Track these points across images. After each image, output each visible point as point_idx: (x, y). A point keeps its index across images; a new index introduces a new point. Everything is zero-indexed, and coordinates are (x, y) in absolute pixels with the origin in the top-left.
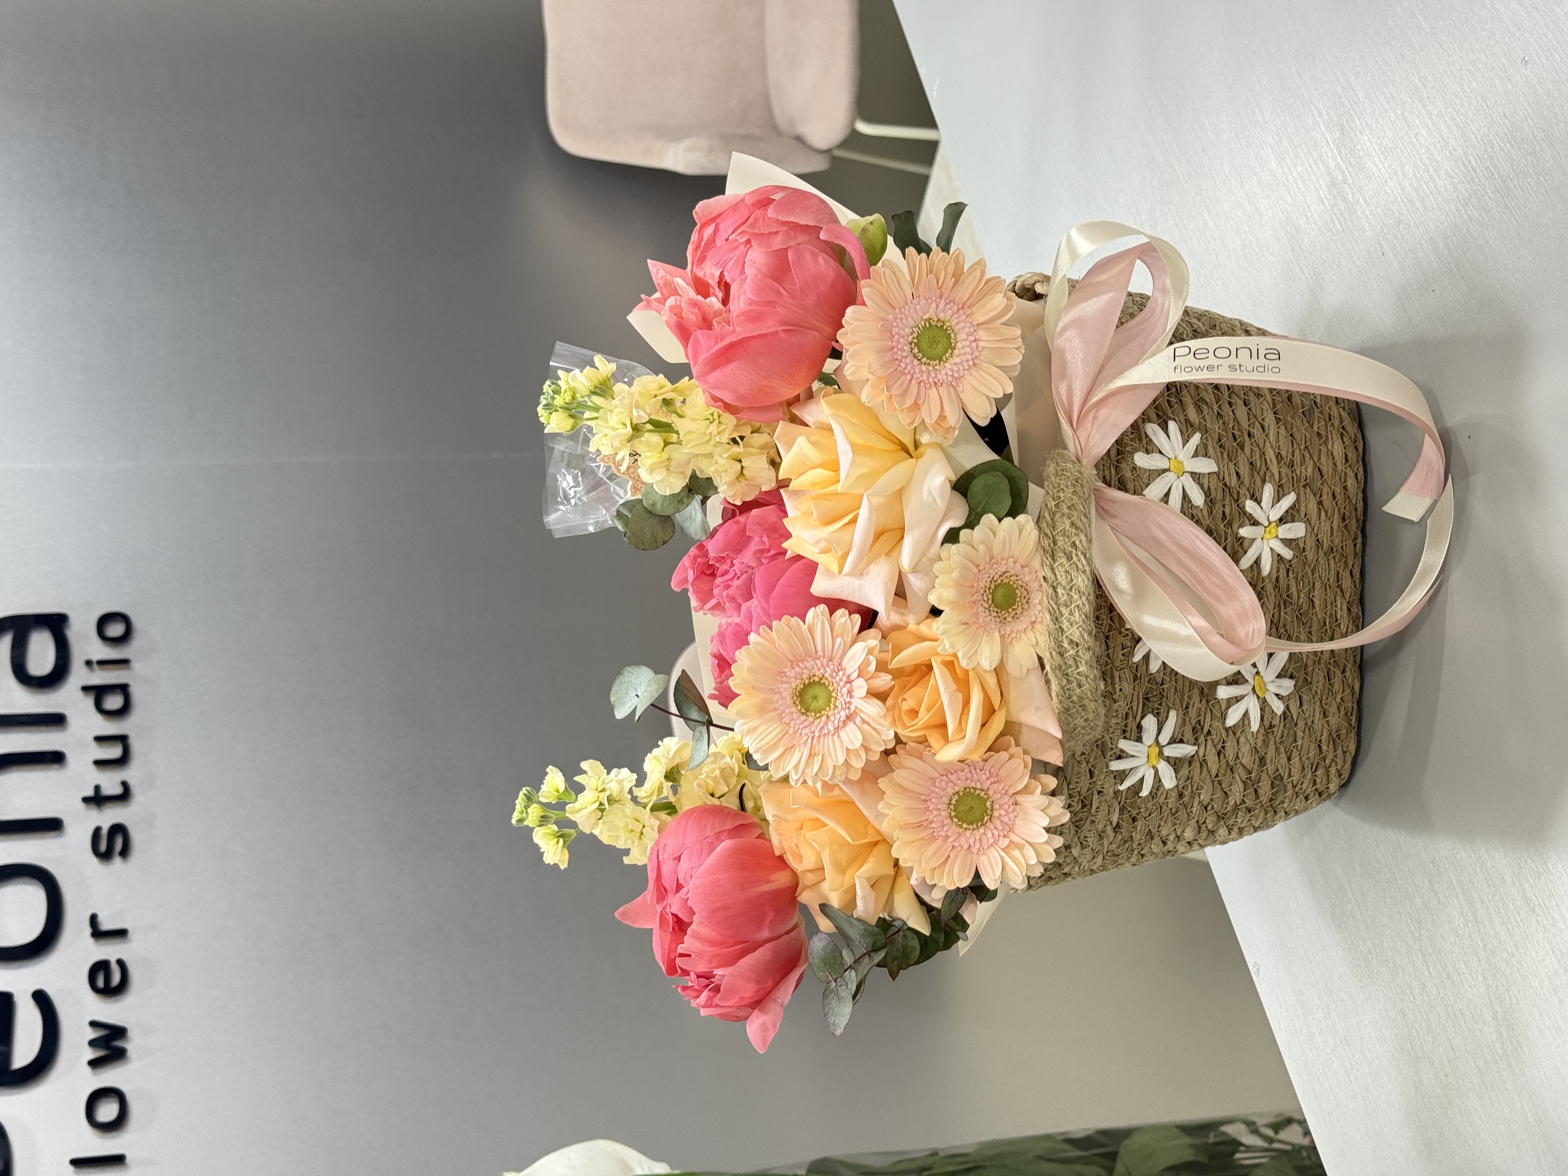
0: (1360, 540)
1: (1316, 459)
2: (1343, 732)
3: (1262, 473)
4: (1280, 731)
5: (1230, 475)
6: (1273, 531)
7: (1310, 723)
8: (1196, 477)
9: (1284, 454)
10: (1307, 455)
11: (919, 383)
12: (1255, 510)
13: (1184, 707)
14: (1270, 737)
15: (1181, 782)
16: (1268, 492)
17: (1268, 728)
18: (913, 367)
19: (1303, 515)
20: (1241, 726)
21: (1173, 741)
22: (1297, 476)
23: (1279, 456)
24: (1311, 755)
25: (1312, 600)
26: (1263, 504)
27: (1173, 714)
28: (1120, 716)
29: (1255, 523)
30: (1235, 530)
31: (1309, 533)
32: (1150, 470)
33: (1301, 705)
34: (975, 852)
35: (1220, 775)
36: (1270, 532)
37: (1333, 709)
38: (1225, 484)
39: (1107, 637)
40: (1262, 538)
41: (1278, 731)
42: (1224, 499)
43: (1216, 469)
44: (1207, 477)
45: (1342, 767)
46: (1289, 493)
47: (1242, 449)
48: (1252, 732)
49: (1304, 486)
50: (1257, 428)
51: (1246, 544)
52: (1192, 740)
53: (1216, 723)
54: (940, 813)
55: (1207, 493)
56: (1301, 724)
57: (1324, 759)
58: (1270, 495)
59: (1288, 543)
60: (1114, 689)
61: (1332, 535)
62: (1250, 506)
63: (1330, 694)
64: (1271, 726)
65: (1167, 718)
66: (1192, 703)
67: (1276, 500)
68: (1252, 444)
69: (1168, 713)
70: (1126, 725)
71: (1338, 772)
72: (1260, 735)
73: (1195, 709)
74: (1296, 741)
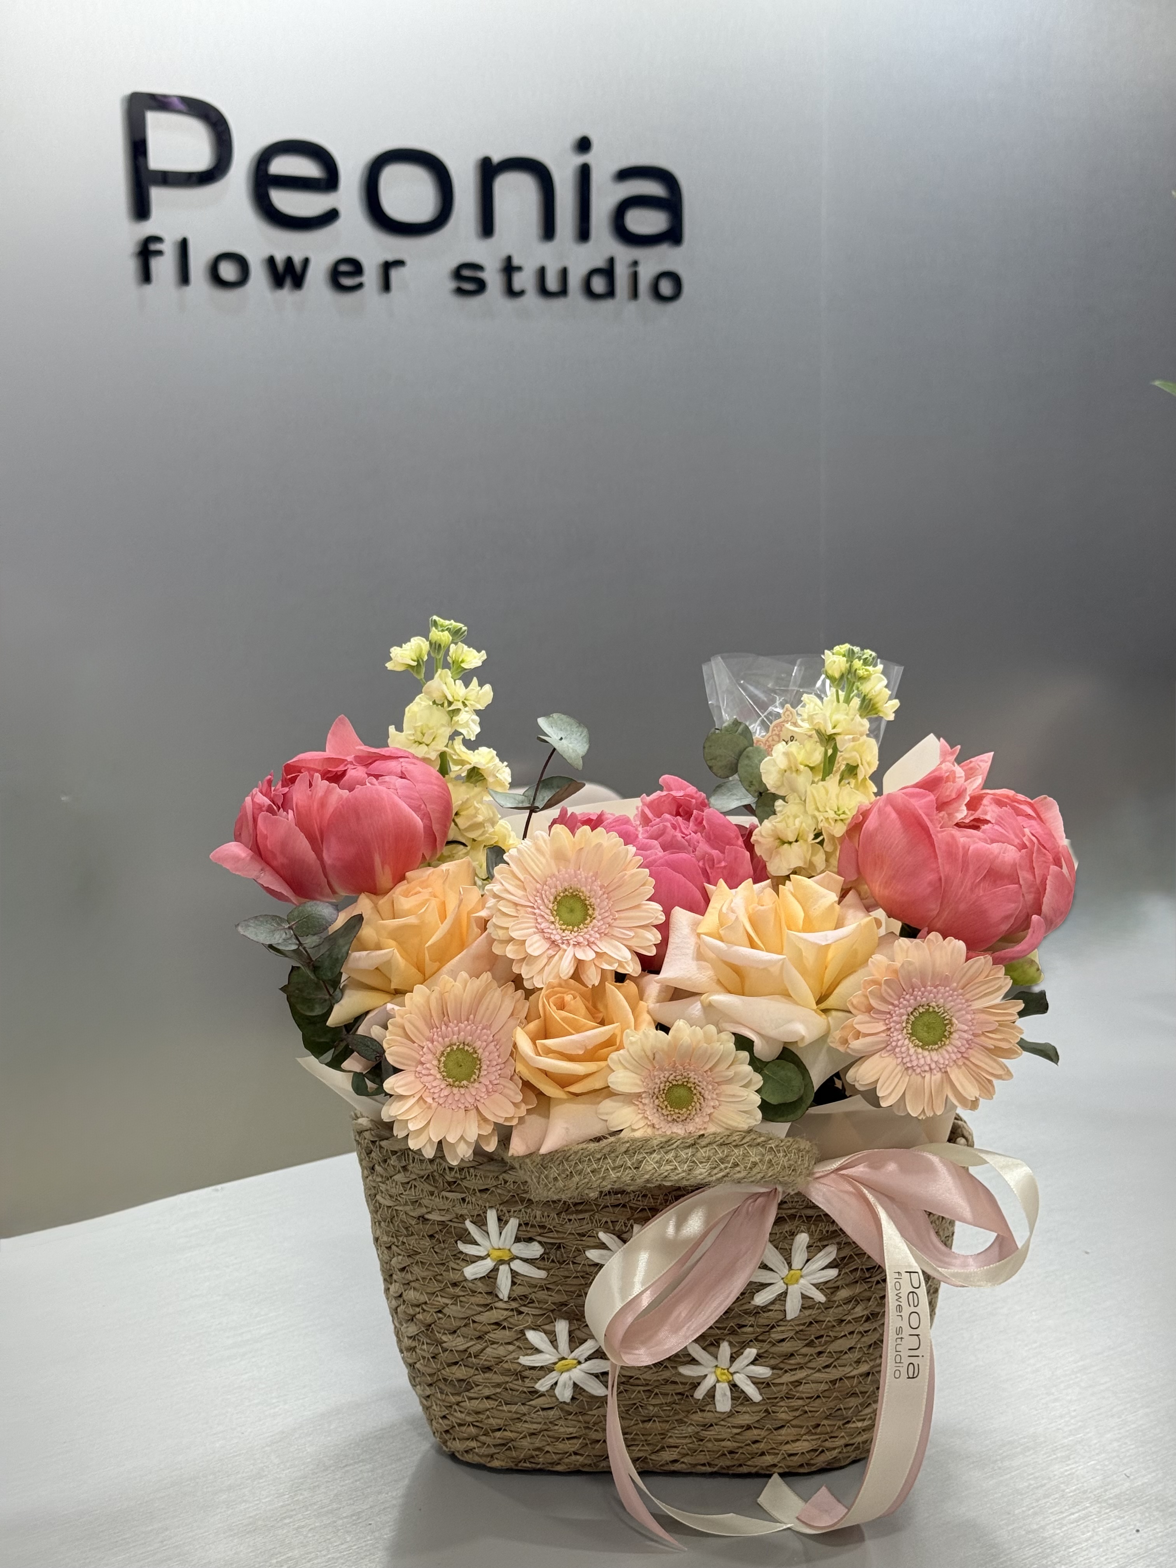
0: (708, 1469)
1: (793, 1423)
2: (514, 1454)
3: (782, 1366)
4: (517, 1387)
5: (783, 1332)
6: (724, 1377)
7: (524, 1419)
8: (782, 1297)
9: (801, 1388)
10: (797, 1413)
11: (889, 1013)
12: (746, 1358)
13: (548, 1286)
14: (513, 1377)
15: (470, 1284)
16: (763, 1372)
17: (522, 1373)
18: (905, 1007)
19: (739, 1409)
20: (526, 1346)
21: (514, 1274)
22: (778, 1402)
23: (798, 1383)
24: (491, 1421)
25: (650, 1420)
26: (752, 1367)
27: (542, 1274)
28: (544, 1220)
29: (733, 1359)
30: (727, 1338)
31: (717, 1415)
32: (791, 1249)
33: (543, 1409)
34: (417, 1069)
35: (476, 1325)
36: (723, 1374)
37: (538, 1442)
38: (773, 1327)
39: (624, 1206)
40: (716, 1366)
41: (518, 1385)
42: (759, 1326)
43: (789, 1318)
44: (782, 1309)
45: (477, 1454)
46: (761, 1394)
47: (807, 1345)
48: (518, 1358)
49: (767, 1411)
50: (828, 1361)
51: (712, 1349)
52: (515, 1295)
53: (530, 1319)
54: (457, 1033)
55: (765, 1309)
56: (524, 1409)
57: (486, 1434)
58: (760, 1374)
59: (711, 1394)
60: (572, 1213)
61: (717, 1440)
62: (751, 1353)
63: (553, 1440)
64: (523, 1378)
65: (539, 1268)
66: (553, 1294)
67: (754, 1380)
68: (811, 1355)
69: (544, 1269)
70: (533, 1226)
71: (471, 1450)
72: (515, 1366)
73: (546, 1297)
74: (506, 1404)
